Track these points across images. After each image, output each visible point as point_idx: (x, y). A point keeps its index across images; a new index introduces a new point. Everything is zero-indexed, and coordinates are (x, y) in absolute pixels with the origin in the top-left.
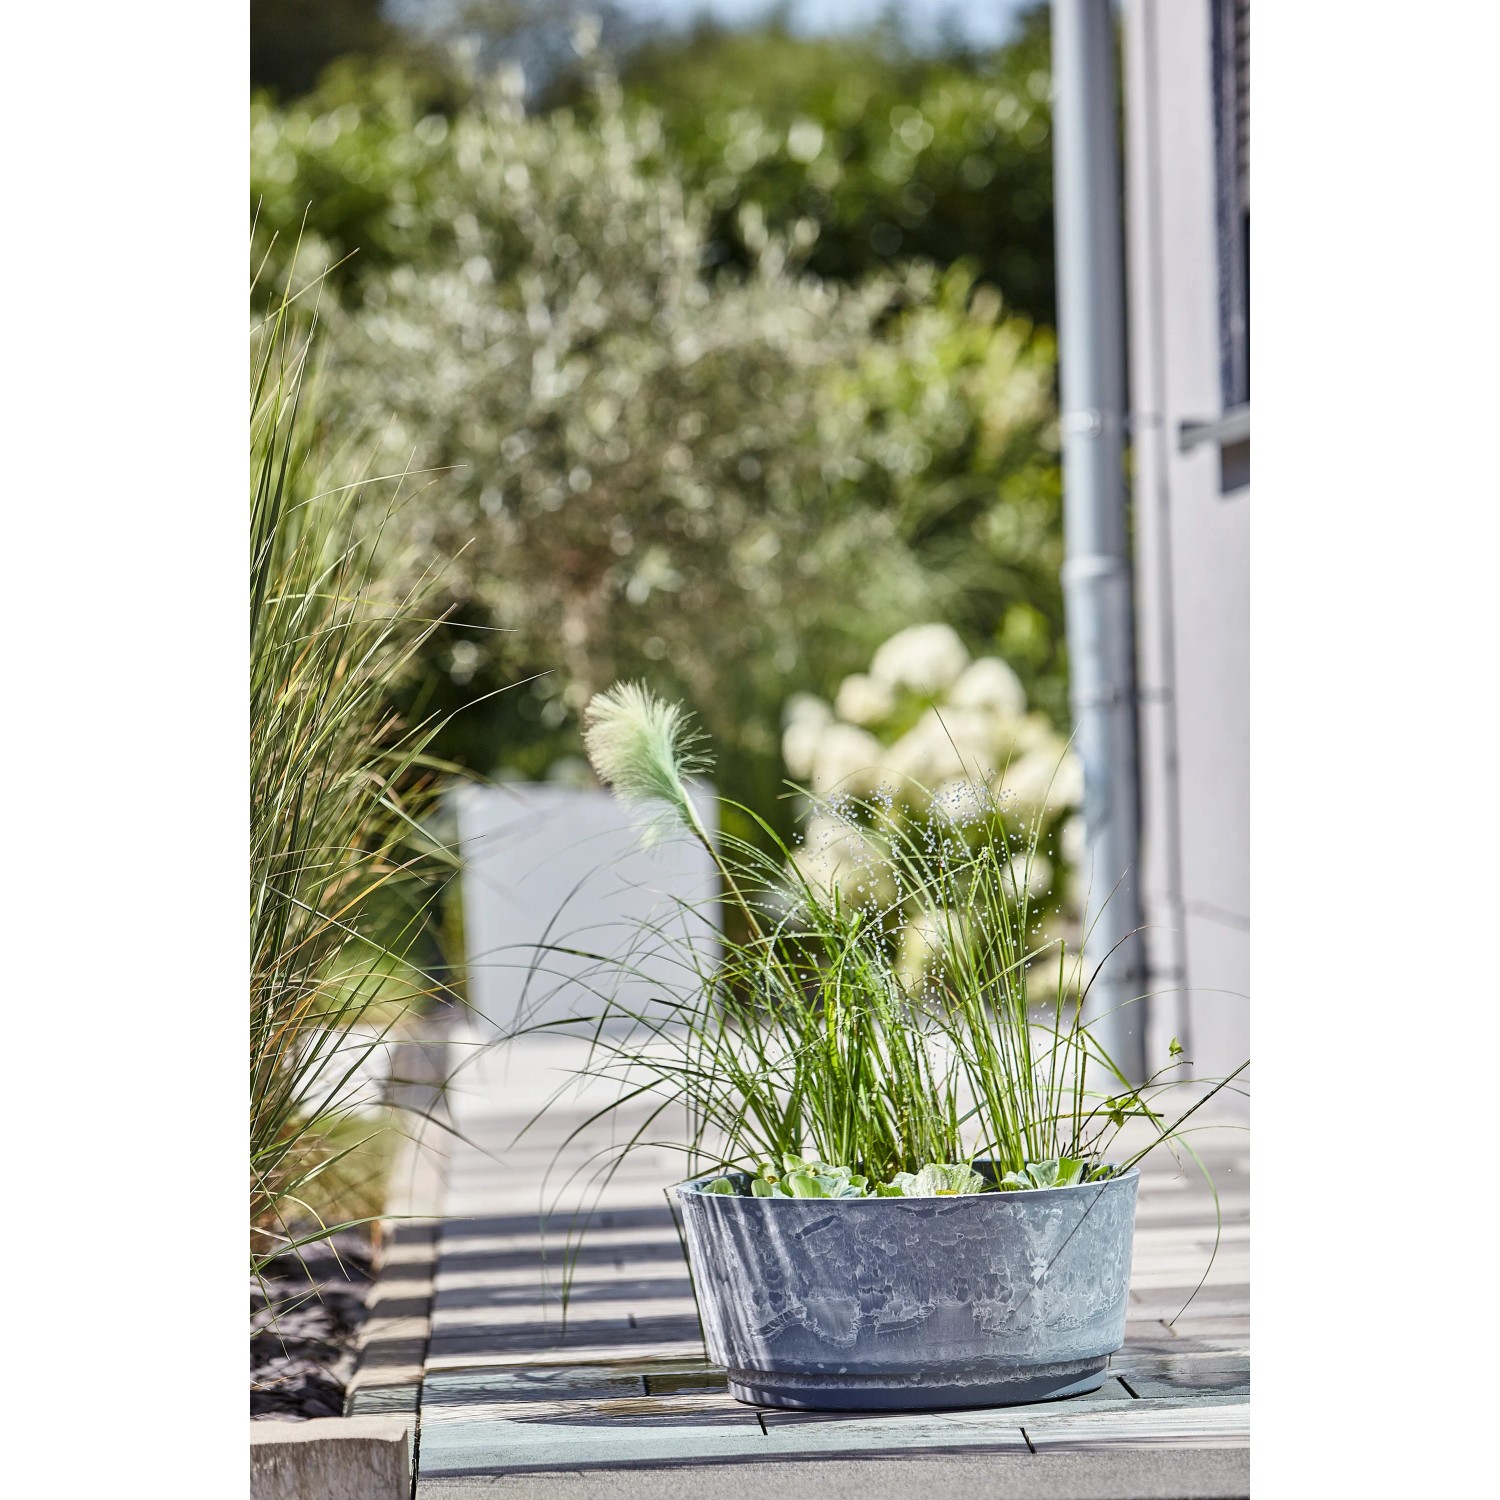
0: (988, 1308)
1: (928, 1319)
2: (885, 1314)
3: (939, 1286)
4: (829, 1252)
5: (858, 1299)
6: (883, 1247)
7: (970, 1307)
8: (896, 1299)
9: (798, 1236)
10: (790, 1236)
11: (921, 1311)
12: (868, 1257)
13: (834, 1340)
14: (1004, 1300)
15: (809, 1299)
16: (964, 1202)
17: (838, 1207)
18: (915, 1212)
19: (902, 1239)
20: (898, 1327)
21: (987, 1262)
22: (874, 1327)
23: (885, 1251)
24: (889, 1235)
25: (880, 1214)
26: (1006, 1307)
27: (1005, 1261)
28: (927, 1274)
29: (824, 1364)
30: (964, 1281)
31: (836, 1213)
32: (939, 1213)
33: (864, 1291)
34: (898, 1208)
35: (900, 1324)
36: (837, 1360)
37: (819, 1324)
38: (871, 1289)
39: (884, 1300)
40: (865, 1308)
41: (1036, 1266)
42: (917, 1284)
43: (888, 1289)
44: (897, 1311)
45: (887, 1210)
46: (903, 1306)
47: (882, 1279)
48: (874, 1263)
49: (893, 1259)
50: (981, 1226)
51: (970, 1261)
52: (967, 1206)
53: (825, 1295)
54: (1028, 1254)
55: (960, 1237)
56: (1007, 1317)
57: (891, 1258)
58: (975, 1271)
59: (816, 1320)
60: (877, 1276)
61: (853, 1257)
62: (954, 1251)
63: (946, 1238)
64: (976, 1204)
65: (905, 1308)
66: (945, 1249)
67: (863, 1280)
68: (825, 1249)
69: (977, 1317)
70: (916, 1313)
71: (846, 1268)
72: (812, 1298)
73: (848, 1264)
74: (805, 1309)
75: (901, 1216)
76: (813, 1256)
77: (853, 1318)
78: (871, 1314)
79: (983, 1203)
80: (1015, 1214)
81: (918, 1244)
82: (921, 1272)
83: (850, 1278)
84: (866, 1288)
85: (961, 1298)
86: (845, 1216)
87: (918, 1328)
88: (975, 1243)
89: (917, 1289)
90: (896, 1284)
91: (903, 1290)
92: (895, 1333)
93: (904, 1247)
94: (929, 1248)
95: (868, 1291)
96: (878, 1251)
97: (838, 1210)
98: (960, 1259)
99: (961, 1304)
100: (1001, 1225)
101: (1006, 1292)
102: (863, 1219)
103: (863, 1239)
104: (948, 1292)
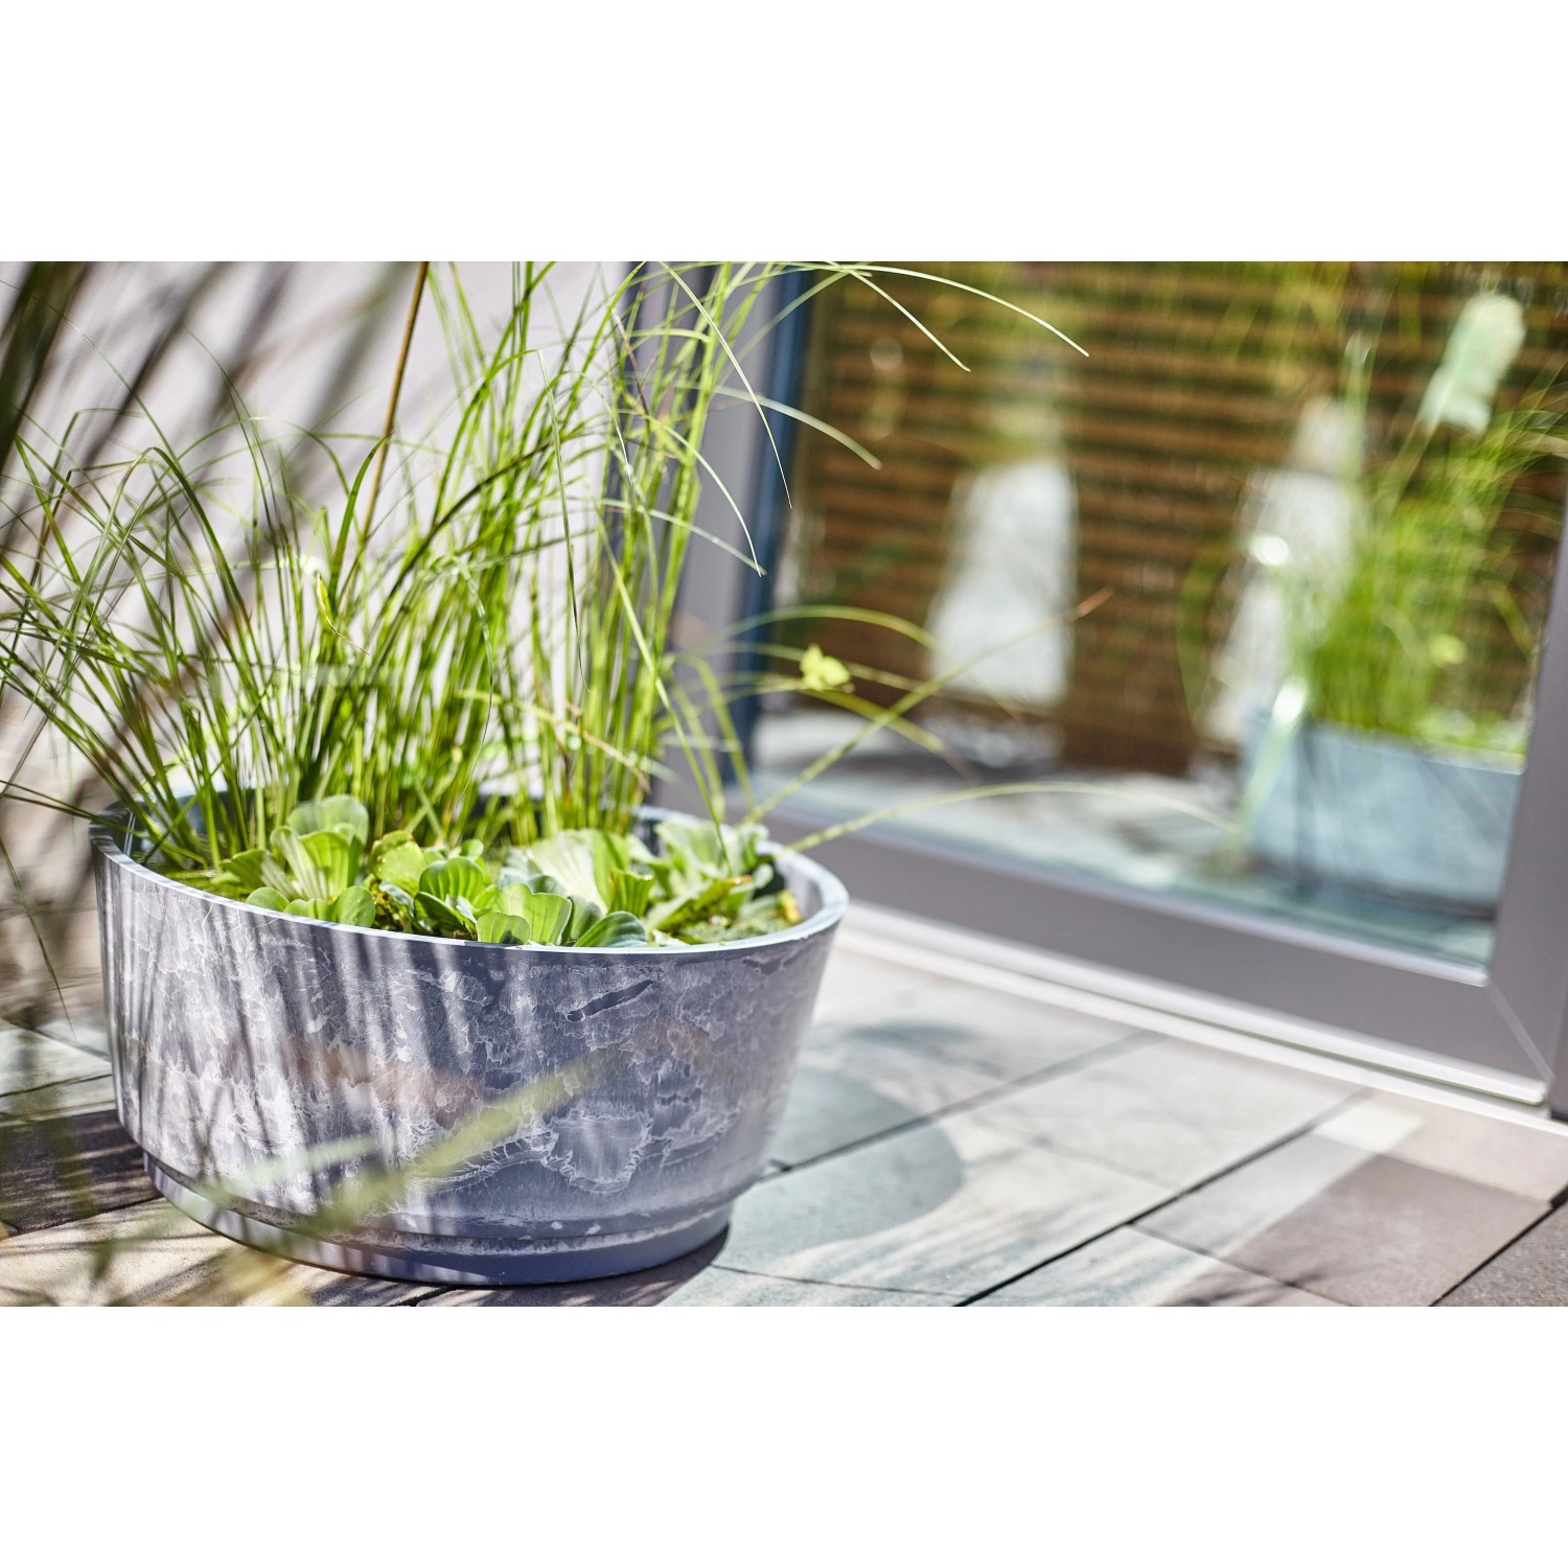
1: (729, 1133)
2: (683, 1135)
3: (753, 1078)
4: (625, 1040)
5: (651, 1115)
6: (708, 1027)
8: (702, 1109)
9: (575, 1016)
10: (557, 1017)
11: (725, 1121)
12: (683, 1046)
13: (592, 1183)
15: (567, 1121)
17: (662, 966)
18: (761, 966)
19: (735, 1011)
20: (693, 1152)
22: (662, 1156)
23: (708, 1035)
24: (721, 1007)
25: (720, 974)
28: (747, 1063)
29: (561, 1222)
31: (654, 976)
32: (783, 964)
33: (663, 1102)
34: (745, 962)
35: (696, 1147)
37: (574, 1161)
38: (675, 1097)
39: (687, 1111)
40: (657, 1128)
42: (732, 1081)
43: (696, 1094)
44: (699, 1126)
45: (731, 966)
46: (709, 1115)
47: (693, 1079)
48: (688, 1055)
49: (715, 1045)
53: (594, 1113)
59: (570, 1154)
60: (687, 1075)
61: (661, 1048)
63: (778, 1004)
65: (708, 1122)
67: (666, 1084)
68: (619, 1036)
70: (719, 1126)
71: (645, 1066)
72: (574, 1118)
73: (651, 1059)
74: (555, 1136)
75: (745, 974)
76: (593, 1049)
77: (634, 1146)
78: (662, 1137)
81: (750, 1017)
82: (741, 1060)
83: (648, 1083)
84: (667, 1096)
86: (667, 981)
87: (715, 1149)
89: (730, 1088)
90: (708, 1085)
91: (714, 1093)
92: (686, 1162)
93: (732, 1025)
94: (759, 1022)
95: (670, 1100)
96: (700, 1035)
97: (660, 970)
102: (694, 984)
103: (684, 1017)
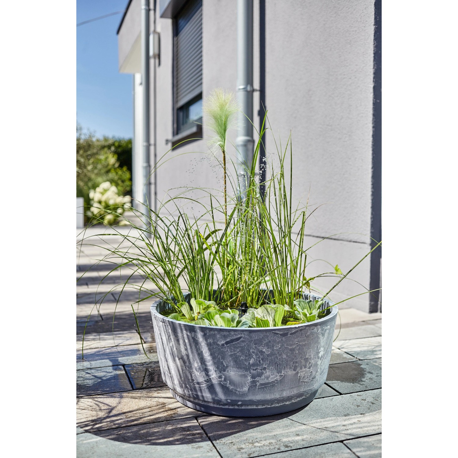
0: (304, 372)
1: (280, 380)
2: (262, 379)
3: (287, 365)
4: (238, 352)
5: (250, 373)
6: (264, 350)
7: (298, 373)
8: (268, 373)
9: (223, 345)
10: (218, 345)
11: (278, 377)
12: (257, 355)
13: (237, 390)
14: (309, 368)
15: (226, 373)
16: (300, 328)
18: (280, 334)
19: (273, 346)
20: (267, 385)
21: (306, 353)
22: (257, 385)
23: (265, 352)
24: (267, 345)
25: (264, 336)
26: (310, 370)
27: (312, 352)
28: (282, 361)
29: (231, 400)
30: (296, 362)
31: (243, 336)
32: (290, 334)
33: (253, 370)
34: (273, 333)
35: (268, 383)
36: (237, 399)
37: (230, 384)
38: (257, 369)
39: (262, 373)
40: (253, 377)
41: (320, 351)
42: (277, 366)
43: (265, 369)
44: (268, 378)
45: (268, 334)
46: (271, 375)
47: (263, 364)
48: (259, 357)
49: (268, 355)
50: (305, 338)
51: (300, 354)
52: (301, 330)
53: (233, 371)
54: (319, 347)
55: (297, 343)
56: (309, 375)
57: (267, 355)
58: (301, 357)
59: (228, 382)
60: (260, 363)
61: (249, 355)
62: (294, 350)
63: (291, 345)
64: (304, 329)
65: (271, 377)
66: (291, 350)
67: (253, 365)
68: (236, 351)
69: (300, 377)
70: (276, 378)
71: (245, 360)
72: (228, 372)
73: (247, 358)
74: (223, 377)
75: (274, 336)
76: (229, 354)
77: (247, 381)
78: (256, 380)
79: (307, 328)
80: (317, 331)
81: (280, 348)
82: (280, 360)
83: (247, 364)
84: (254, 368)
85: (294, 370)
86: (247, 337)
87: (276, 384)
88: (302, 345)
89: (277, 368)
90: (268, 366)
91: (271, 369)
92: (266, 387)
93: (273, 350)
94: (284, 350)
95: (255, 370)
96: (262, 352)
97: (244, 334)
98: (296, 353)
99: (294, 372)
100: (312, 337)
101: (311, 364)
102: (256, 338)
103: (255, 347)
104: (290, 368)
